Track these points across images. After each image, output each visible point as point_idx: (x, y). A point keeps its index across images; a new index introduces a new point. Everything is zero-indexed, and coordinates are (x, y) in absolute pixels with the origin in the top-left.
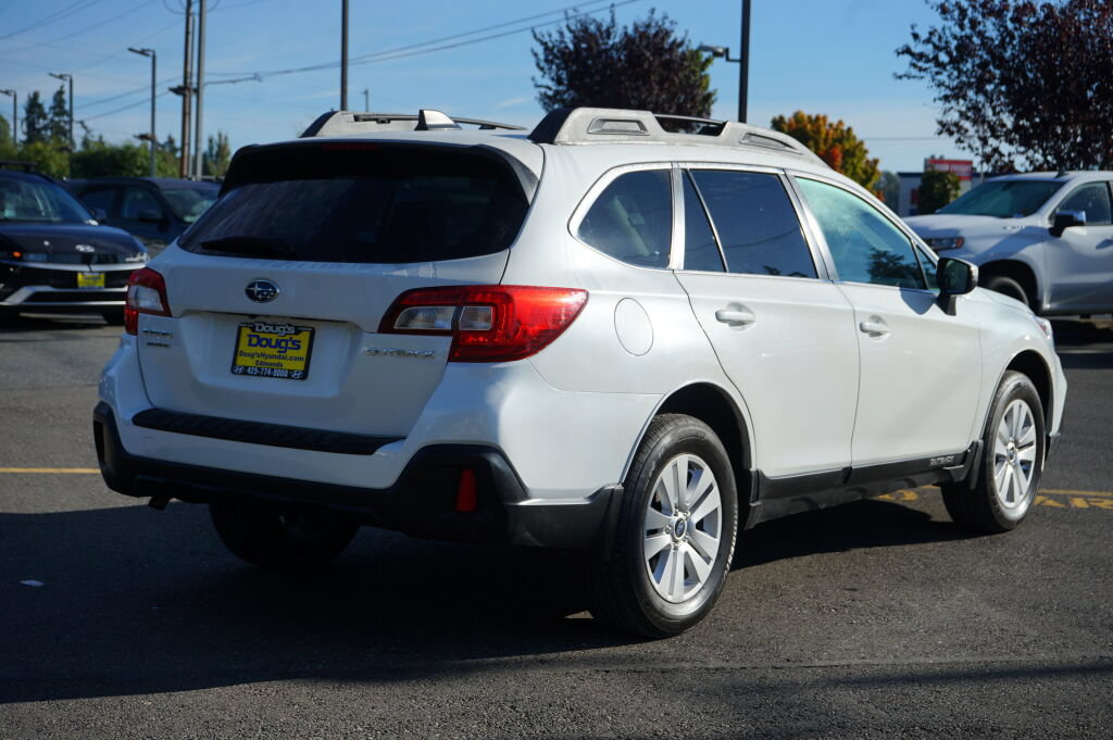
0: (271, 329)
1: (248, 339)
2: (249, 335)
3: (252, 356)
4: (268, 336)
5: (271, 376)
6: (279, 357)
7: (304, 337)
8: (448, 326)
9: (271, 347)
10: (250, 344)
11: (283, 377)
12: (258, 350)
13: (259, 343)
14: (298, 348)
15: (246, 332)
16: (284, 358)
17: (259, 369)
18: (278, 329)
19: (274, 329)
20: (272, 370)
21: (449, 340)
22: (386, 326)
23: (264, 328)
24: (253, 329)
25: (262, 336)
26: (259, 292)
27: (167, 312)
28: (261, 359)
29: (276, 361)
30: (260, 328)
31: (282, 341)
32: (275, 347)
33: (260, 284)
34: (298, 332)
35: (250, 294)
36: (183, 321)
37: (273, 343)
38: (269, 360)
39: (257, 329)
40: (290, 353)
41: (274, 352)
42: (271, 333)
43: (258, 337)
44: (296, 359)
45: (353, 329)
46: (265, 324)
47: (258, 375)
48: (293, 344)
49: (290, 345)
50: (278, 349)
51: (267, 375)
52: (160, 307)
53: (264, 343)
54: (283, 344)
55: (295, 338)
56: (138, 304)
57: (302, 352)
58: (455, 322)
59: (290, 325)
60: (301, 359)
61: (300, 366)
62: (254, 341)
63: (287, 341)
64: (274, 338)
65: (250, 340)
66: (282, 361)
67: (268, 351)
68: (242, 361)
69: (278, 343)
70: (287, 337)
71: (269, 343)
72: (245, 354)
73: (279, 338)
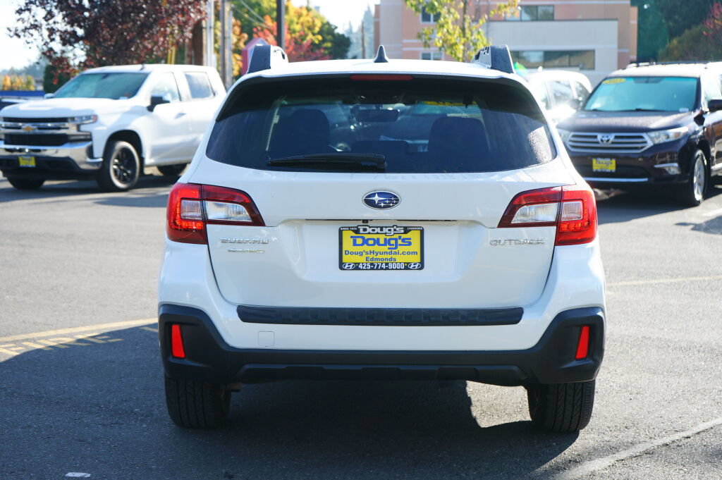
0: (378, 230)
1: (352, 239)
3: (360, 254)
4: (375, 237)
5: (387, 269)
6: (390, 253)
7: (414, 236)
8: (552, 218)
9: (379, 245)
10: (355, 244)
11: (401, 269)
12: (366, 248)
13: (365, 242)
14: (410, 244)
15: (348, 234)
16: (396, 253)
17: (372, 264)
18: (385, 230)
19: (382, 230)
20: (387, 264)
23: (369, 230)
24: (357, 231)
25: (367, 237)
27: (257, 222)
28: (371, 256)
29: (389, 257)
30: (365, 230)
31: (391, 239)
32: (385, 245)
33: (381, 194)
34: (407, 231)
35: (370, 203)
37: (382, 242)
38: (379, 256)
39: (361, 231)
40: (401, 249)
41: (385, 249)
42: (377, 233)
43: (363, 238)
44: (409, 253)
46: (370, 227)
47: (372, 269)
48: (403, 240)
49: (400, 242)
50: (388, 246)
51: (382, 269)
53: (371, 242)
54: (393, 242)
55: (405, 236)
57: (415, 247)
58: (559, 214)
59: (398, 226)
60: (415, 253)
61: (415, 258)
62: (359, 241)
63: (396, 240)
64: (382, 237)
65: (355, 241)
66: (394, 256)
67: (376, 248)
69: (387, 242)
70: (396, 236)
71: (377, 242)
72: (352, 253)
73: (388, 238)
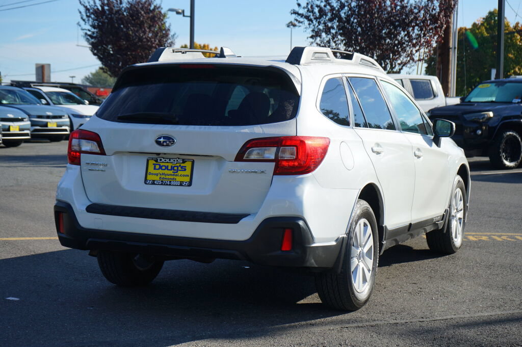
0: (168, 160)
1: (153, 166)
2: (154, 164)
3: (157, 175)
4: (166, 164)
5: (170, 185)
6: (173, 175)
7: (188, 165)
8: (273, 157)
9: (168, 170)
10: (155, 169)
11: (177, 185)
12: (161, 171)
13: (161, 167)
14: (185, 170)
15: (151, 162)
16: (176, 176)
17: (162, 181)
18: (172, 161)
19: (170, 160)
20: (170, 182)
21: (274, 164)
22: (240, 158)
23: (163, 160)
24: (156, 161)
25: (162, 164)
26: (164, 142)
27: (102, 152)
28: (162, 176)
29: (172, 177)
30: (161, 160)
31: (175, 166)
32: (171, 170)
33: (164, 138)
34: (184, 162)
35: (158, 143)
36: (113, 157)
37: (169, 168)
38: (167, 177)
39: (159, 161)
40: (180, 173)
41: (171, 172)
42: (167, 162)
43: (159, 165)
44: (184, 176)
45: (220, 159)
46: (164, 158)
47: (162, 184)
48: (182, 167)
49: (180, 168)
50: (173, 171)
51: (167, 185)
52: (98, 150)
53: (164, 168)
54: (176, 168)
55: (182, 165)
56: (80, 148)
57: (188, 172)
58: (277, 154)
59: (179, 159)
60: (187, 176)
61: (187, 179)
62: (157, 167)
63: (178, 167)
64: (170, 165)
65: (155, 167)
66: (175, 177)
67: (166, 172)
68: (150, 177)
69: (172, 168)
70: (178, 165)
71: (167, 168)
72: (153, 174)
73: (173, 165)
